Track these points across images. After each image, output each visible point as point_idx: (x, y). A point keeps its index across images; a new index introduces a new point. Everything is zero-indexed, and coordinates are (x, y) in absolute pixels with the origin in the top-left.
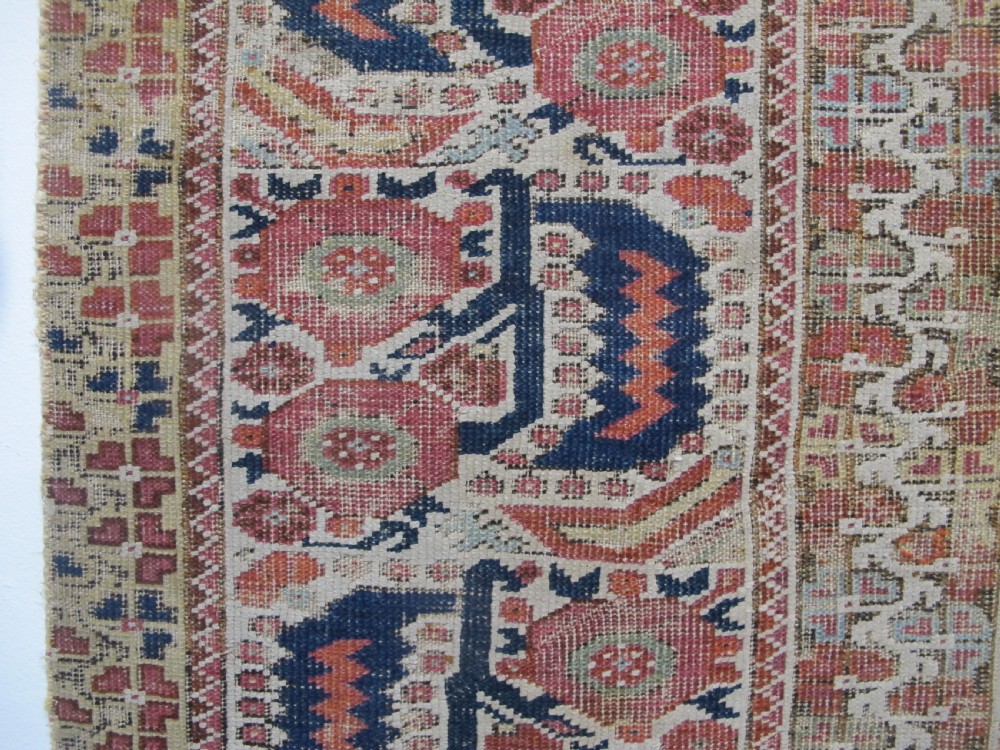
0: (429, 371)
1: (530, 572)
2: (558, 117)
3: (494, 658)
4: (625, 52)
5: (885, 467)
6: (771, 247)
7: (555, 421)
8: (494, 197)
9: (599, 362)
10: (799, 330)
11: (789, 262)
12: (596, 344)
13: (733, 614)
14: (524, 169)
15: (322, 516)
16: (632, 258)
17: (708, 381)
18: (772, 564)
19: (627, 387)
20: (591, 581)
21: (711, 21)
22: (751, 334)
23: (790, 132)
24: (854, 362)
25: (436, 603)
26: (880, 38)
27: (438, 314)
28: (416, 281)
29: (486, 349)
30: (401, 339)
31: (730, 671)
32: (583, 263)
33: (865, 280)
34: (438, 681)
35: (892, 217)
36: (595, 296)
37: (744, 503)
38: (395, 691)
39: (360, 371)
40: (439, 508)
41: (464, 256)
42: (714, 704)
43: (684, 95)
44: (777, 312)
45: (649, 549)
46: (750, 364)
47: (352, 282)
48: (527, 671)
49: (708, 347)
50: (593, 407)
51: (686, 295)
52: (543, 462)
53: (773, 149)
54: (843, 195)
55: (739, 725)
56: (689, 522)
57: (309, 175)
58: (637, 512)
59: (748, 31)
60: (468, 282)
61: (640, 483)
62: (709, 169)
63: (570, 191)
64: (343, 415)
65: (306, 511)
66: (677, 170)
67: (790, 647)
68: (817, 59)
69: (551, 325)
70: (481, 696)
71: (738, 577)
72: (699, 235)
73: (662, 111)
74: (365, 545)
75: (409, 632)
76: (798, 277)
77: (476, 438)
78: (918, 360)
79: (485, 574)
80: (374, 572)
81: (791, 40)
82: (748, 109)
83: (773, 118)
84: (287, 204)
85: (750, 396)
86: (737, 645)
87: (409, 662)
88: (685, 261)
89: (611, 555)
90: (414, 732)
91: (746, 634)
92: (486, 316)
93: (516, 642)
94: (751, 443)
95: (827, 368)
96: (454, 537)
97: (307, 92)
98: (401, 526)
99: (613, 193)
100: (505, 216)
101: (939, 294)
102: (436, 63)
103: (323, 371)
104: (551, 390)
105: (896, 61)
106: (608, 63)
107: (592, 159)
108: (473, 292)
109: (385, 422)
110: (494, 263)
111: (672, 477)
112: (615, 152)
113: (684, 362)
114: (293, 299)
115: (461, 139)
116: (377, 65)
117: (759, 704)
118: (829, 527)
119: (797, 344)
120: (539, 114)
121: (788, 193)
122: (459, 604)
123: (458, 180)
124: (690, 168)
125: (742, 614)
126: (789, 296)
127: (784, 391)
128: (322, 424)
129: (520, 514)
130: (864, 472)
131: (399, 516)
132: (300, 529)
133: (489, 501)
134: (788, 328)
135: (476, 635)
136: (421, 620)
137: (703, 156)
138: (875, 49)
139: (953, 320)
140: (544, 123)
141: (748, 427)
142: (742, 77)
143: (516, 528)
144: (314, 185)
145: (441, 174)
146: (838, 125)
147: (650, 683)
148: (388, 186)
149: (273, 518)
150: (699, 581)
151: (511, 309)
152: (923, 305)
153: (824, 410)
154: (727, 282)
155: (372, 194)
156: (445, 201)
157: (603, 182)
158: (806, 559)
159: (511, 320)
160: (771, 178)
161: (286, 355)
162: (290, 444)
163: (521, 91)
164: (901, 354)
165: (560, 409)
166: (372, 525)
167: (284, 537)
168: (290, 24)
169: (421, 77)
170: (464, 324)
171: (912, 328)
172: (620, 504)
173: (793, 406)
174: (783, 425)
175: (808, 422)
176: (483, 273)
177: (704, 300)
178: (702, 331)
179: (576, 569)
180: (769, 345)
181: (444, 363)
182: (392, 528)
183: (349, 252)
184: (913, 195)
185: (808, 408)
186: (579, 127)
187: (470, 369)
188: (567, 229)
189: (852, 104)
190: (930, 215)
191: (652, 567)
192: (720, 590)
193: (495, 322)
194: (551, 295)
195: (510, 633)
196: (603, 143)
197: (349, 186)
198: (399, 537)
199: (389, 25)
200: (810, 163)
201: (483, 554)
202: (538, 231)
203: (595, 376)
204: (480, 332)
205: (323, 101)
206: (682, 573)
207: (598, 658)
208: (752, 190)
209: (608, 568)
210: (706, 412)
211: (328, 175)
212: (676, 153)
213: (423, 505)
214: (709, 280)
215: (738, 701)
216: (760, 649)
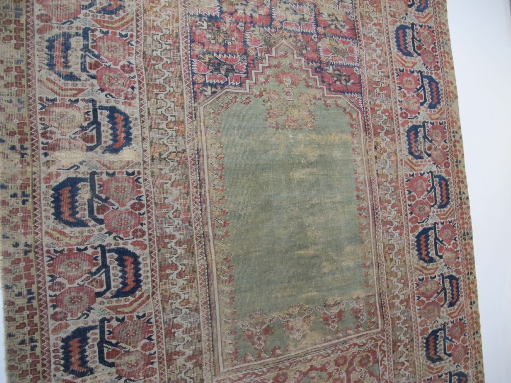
0: (90, 283)
1: (112, 318)
2: (110, 233)
3: (106, 336)
4: (121, 220)
5: (176, 289)
6: (151, 252)
7: (114, 289)
8: (99, 250)
9: (121, 277)
10: (158, 267)
11: (155, 254)
12: (120, 274)
13: (151, 321)
14: (104, 244)
15: (69, 314)
16: (126, 257)
17: (142, 278)
18: (157, 310)
19: (127, 281)
20: (124, 318)
21: (137, 212)
22: (149, 268)
23: (153, 231)
24: (168, 271)
25: (93, 328)
26: (168, 213)
27: (90, 272)
28: (85, 267)
29: (100, 278)
30: (83, 278)
31: (152, 332)
32: (117, 260)
33: (169, 256)
34: (95, 343)
35: (173, 244)
36: (119, 265)
37: (151, 299)
38: (87, 347)
39: (75, 285)
40: (93, 309)
41: (94, 261)
42: (150, 338)
43: (133, 227)
44: (153, 264)
45: (134, 311)
46: (149, 274)
47: (72, 268)
48: (113, 338)
49: (141, 272)
50: (121, 286)
51: (136, 263)
52: (112, 297)
53: (150, 234)
54: (164, 241)
55: (155, 342)
56: (141, 305)
57: (62, 248)
58: (131, 304)
59: (144, 213)
60: (95, 266)
61: (131, 298)
62: (139, 240)
63: (113, 247)
64: (72, 294)
65: (66, 314)
66: (133, 240)
67: (163, 325)
68: (157, 217)
69: (111, 272)
70: (104, 345)
71: (151, 314)
72: (138, 251)
73: (129, 230)
74: (79, 318)
75: (89, 335)
76: (157, 257)
77: (99, 295)
78: (180, 269)
79: (103, 321)
80: (81, 324)
81: (152, 215)
82: (145, 228)
83: (150, 229)
84: (58, 254)
85: (150, 280)
86: (152, 326)
87: (89, 341)
88: (135, 257)
89: (127, 313)
90: (91, 355)
91: (154, 324)
92: (99, 272)
93: (110, 332)
94: (151, 288)
95: (164, 273)
96: (96, 314)
97: (60, 232)
98: (85, 314)
99: (121, 246)
100: (102, 253)
101: (182, 257)
102: (86, 225)
103: (68, 286)
104: (113, 284)
105: (171, 216)
106: (118, 222)
107: (117, 240)
108: (96, 268)
109: (81, 294)
110: (100, 262)
111: (137, 297)
112: (121, 238)
113: (137, 275)
114: (60, 273)
115: (92, 239)
116: (74, 226)
117: (158, 337)
118: (167, 302)
119: (158, 269)
120: (106, 233)
121: (154, 242)
122: (98, 327)
123: (92, 247)
124: (135, 239)
125: (153, 320)
126: (155, 261)
127: (156, 278)
128: (68, 296)
129: (109, 308)
130: (172, 291)
131: (85, 312)
132: (65, 317)
133: (102, 306)
134: (156, 267)
135: (102, 332)
136: (91, 332)
137: (137, 237)
138: (167, 214)
139: (185, 262)
140: (107, 235)
141: (150, 286)
142: (143, 222)
143: (108, 310)
144: (63, 250)
145: (89, 246)
146: (162, 229)
147: (137, 336)
148: (78, 250)
149: (59, 316)
150: (144, 315)
151: (104, 270)
152: (180, 260)
153: (164, 281)
154: (144, 260)
155: (75, 251)
156: (90, 251)
157: (119, 244)
158: (164, 308)
159: (104, 272)
160: (150, 240)
161: (60, 284)
162: (61, 301)
163: (102, 229)
164: (177, 269)
165: (114, 287)
166: (80, 314)
167: (61, 320)
168: (55, 219)
169: (83, 228)
170: (95, 274)
171: (178, 264)
172: (127, 303)
173: (158, 281)
174: (156, 284)
175: (161, 283)
176: (98, 264)
177: (140, 263)
178: (140, 269)
179: (120, 317)
180: (152, 270)
181: (92, 281)
182: (83, 314)
183: (71, 263)
184: (176, 240)
185: (161, 281)
186: (114, 234)
187: (97, 282)
188: (113, 254)
189: (164, 225)
190: (180, 243)
191: (135, 314)
192: (148, 316)
193: (101, 272)
194: (111, 266)
195: (109, 331)
196: (119, 237)
197: (70, 250)
198: (85, 316)
199: (76, 219)
200: (157, 236)
201: (102, 316)
202: (108, 255)
203: (121, 280)
204: (98, 275)
205: (64, 234)
206: (141, 314)
207: (126, 333)
208: (147, 242)
209: (126, 315)
210: (142, 284)
211: (66, 248)
212: (132, 237)
213: (89, 309)
214: (140, 260)
215: (154, 337)
216: (157, 326)
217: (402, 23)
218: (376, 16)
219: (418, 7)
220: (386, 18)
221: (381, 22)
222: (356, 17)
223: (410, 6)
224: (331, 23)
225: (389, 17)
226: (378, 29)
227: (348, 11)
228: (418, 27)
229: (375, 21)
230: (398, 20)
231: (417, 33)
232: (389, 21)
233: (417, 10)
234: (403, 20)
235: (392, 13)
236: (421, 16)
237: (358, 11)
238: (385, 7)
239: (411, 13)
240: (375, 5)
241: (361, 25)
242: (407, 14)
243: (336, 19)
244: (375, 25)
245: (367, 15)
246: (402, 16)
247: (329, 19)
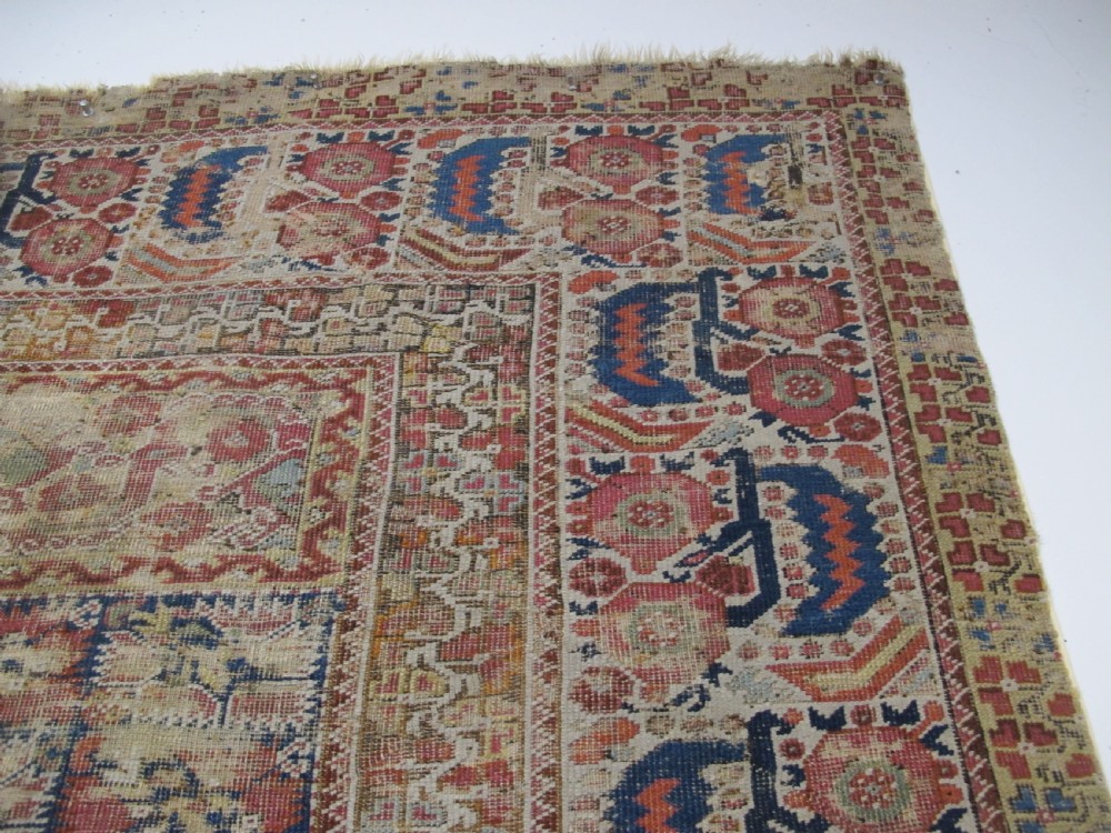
217: (675, 734)
218: (473, 721)
219: (808, 607)
220: (553, 723)
221: (509, 752)
222: (333, 749)
223: (740, 617)
224: (148, 809)
225: (571, 711)
226: (478, 806)
227: (276, 724)
228: (806, 734)
229: (466, 754)
230: (640, 719)
231: (798, 775)
232: (569, 735)
233: (794, 630)
234: (680, 714)
235: (601, 685)
236: (828, 656)
237: (351, 718)
238: (551, 657)
239: (748, 653)
240: (478, 659)
241: (352, 799)
242: (714, 671)
243: (192, 786)
244: (461, 777)
245: (413, 726)
246: (675, 690)
247: (144, 790)
